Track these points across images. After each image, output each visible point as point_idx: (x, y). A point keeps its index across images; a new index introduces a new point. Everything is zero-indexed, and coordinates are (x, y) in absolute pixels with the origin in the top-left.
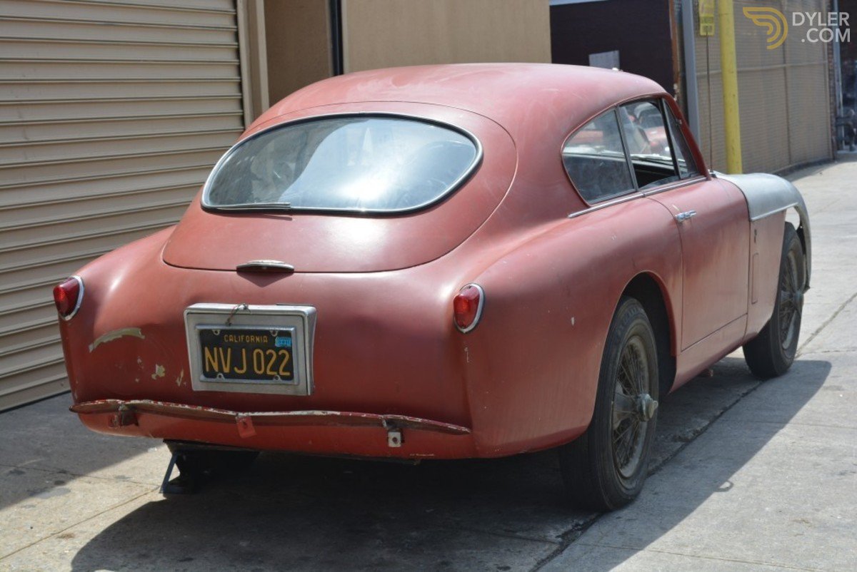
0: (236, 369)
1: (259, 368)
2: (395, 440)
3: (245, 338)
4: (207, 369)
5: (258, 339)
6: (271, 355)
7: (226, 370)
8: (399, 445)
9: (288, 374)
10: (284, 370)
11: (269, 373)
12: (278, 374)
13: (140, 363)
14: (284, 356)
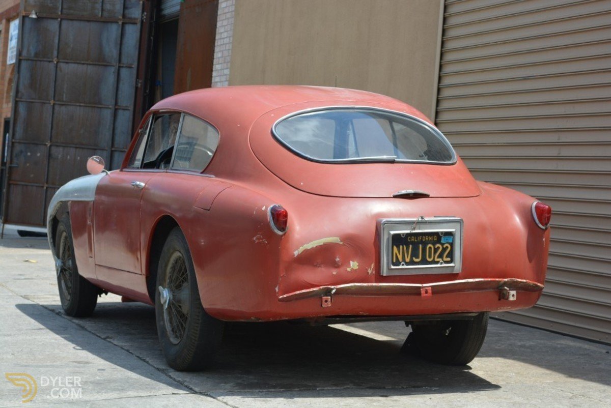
0: (414, 258)
1: (430, 256)
2: (513, 295)
3: (422, 238)
4: (394, 261)
5: (430, 238)
6: (439, 248)
7: (408, 260)
8: (515, 299)
9: (449, 259)
10: (447, 257)
11: (436, 260)
12: (443, 260)
13: (338, 261)
14: (447, 247)
